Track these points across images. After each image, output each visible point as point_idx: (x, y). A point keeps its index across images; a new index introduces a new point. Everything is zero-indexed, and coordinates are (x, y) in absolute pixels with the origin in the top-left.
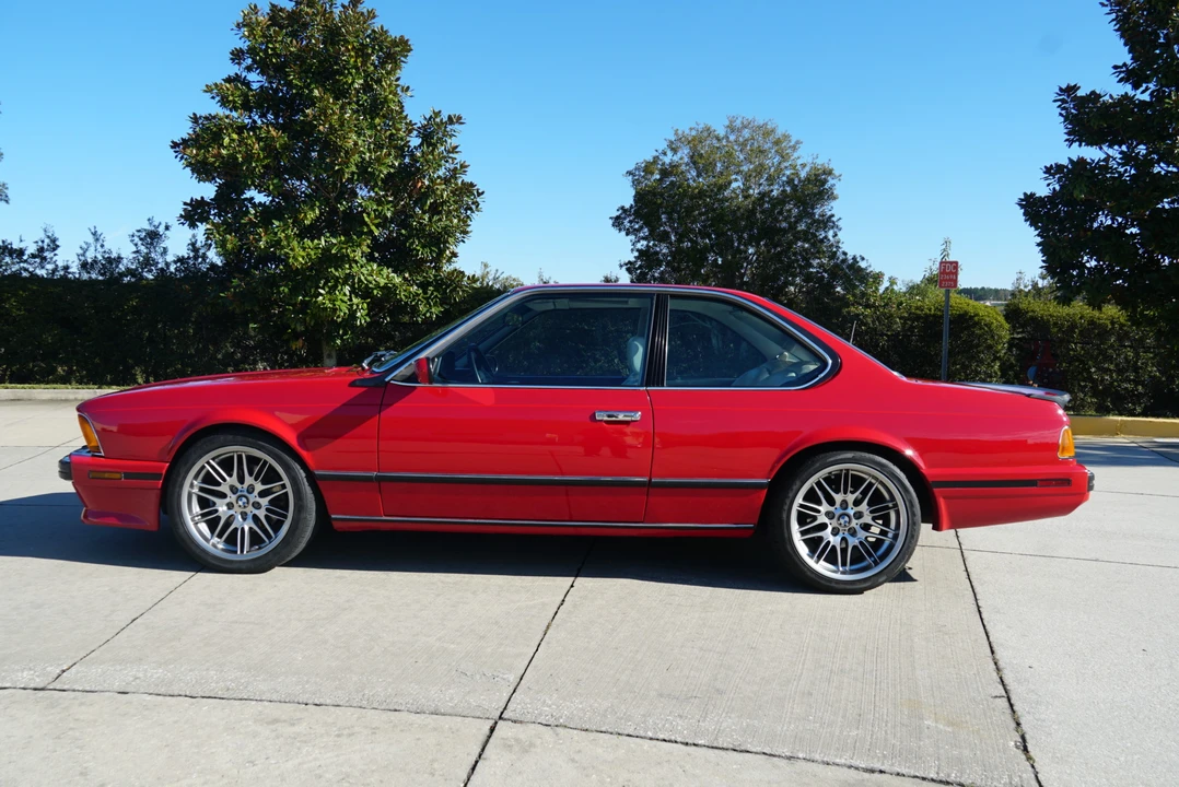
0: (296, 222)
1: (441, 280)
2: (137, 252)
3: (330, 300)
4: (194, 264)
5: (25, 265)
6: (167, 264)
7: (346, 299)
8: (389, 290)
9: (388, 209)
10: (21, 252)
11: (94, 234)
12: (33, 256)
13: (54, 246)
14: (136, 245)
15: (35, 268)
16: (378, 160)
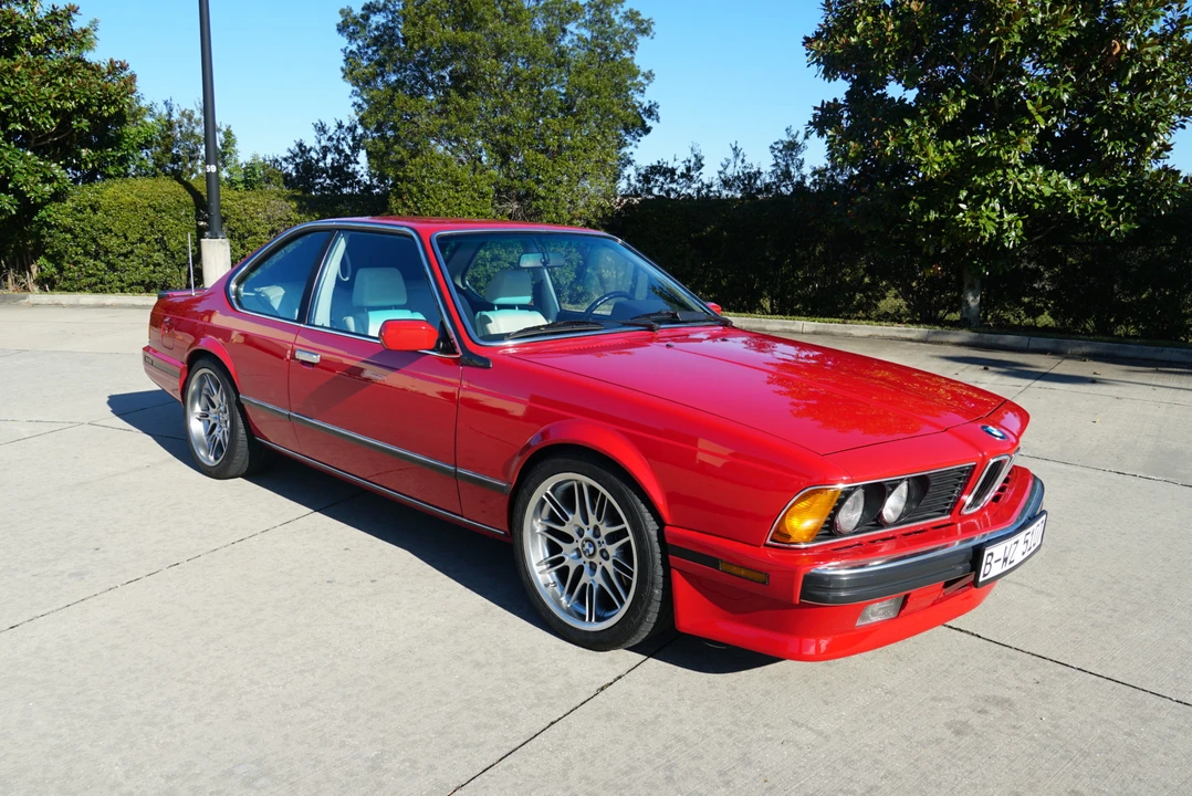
0: (935, 119)
1: (1140, 185)
2: (777, 164)
3: (972, 217)
4: (832, 176)
5: (674, 186)
6: (803, 177)
7: (994, 215)
8: (1058, 201)
9: (1065, 91)
10: (673, 171)
11: (735, 149)
12: (683, 175)
13: (699, 165)
14: (776, 156)
15: (682, 188)
16: (1055, 22)
